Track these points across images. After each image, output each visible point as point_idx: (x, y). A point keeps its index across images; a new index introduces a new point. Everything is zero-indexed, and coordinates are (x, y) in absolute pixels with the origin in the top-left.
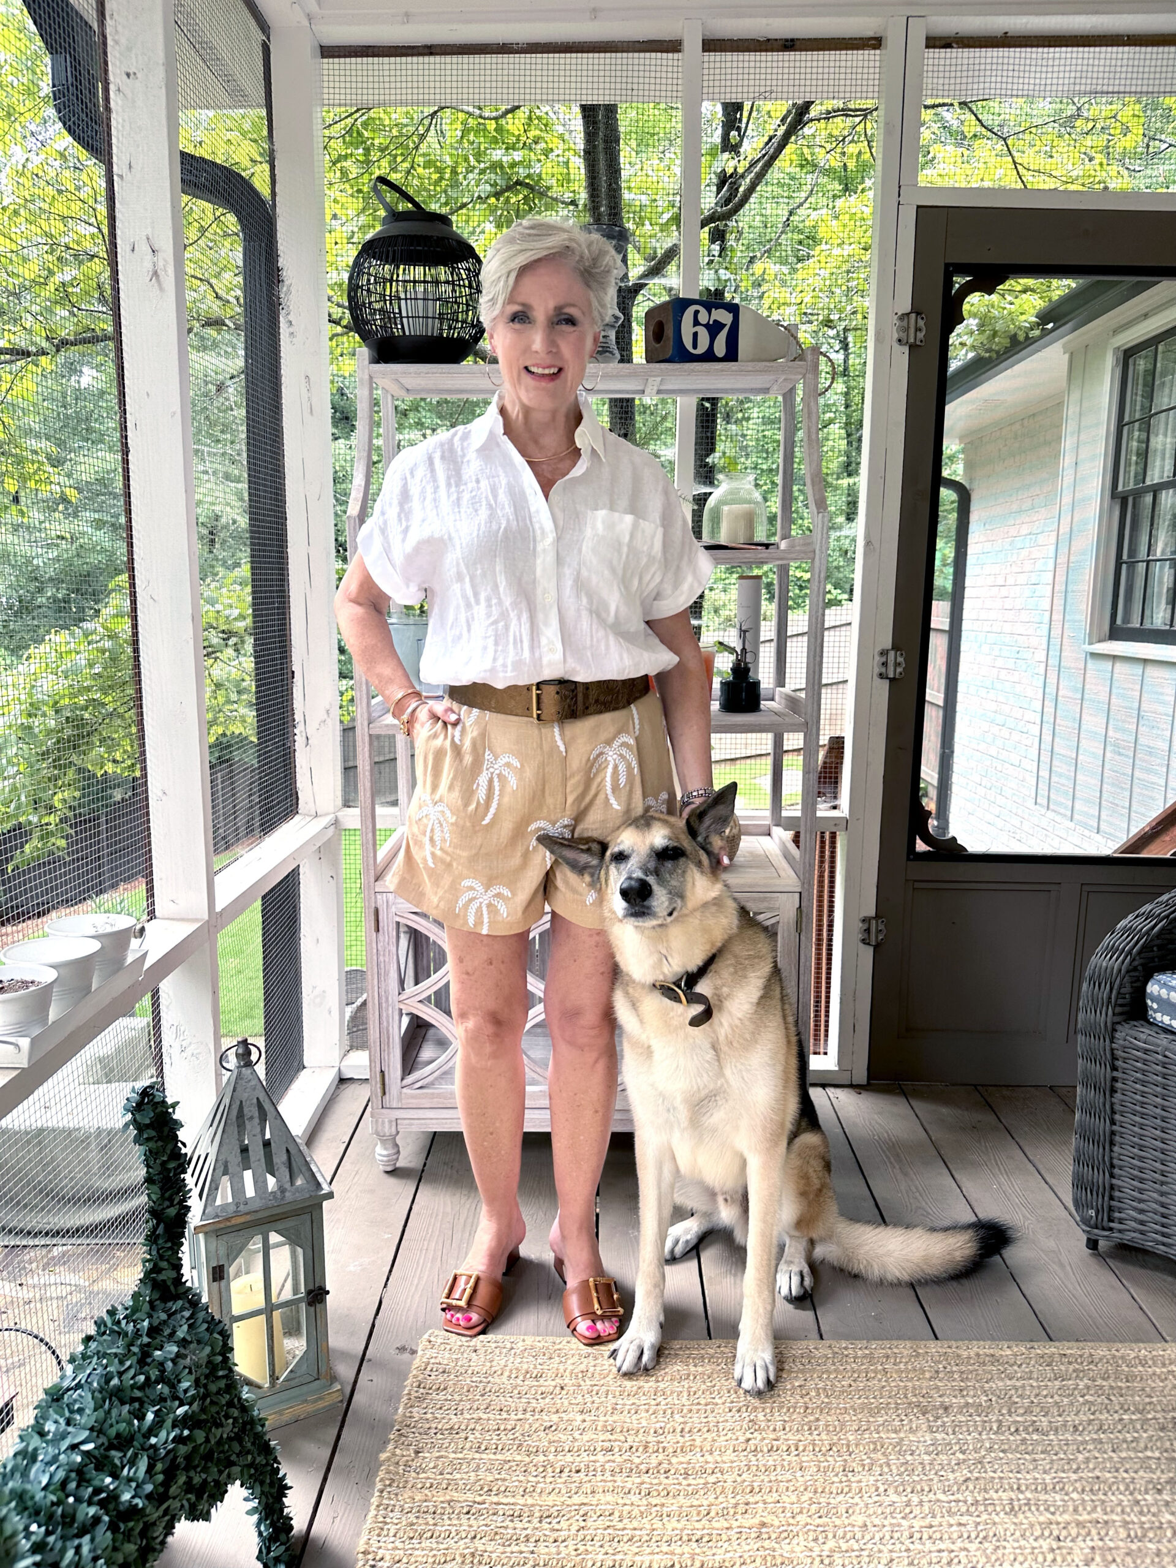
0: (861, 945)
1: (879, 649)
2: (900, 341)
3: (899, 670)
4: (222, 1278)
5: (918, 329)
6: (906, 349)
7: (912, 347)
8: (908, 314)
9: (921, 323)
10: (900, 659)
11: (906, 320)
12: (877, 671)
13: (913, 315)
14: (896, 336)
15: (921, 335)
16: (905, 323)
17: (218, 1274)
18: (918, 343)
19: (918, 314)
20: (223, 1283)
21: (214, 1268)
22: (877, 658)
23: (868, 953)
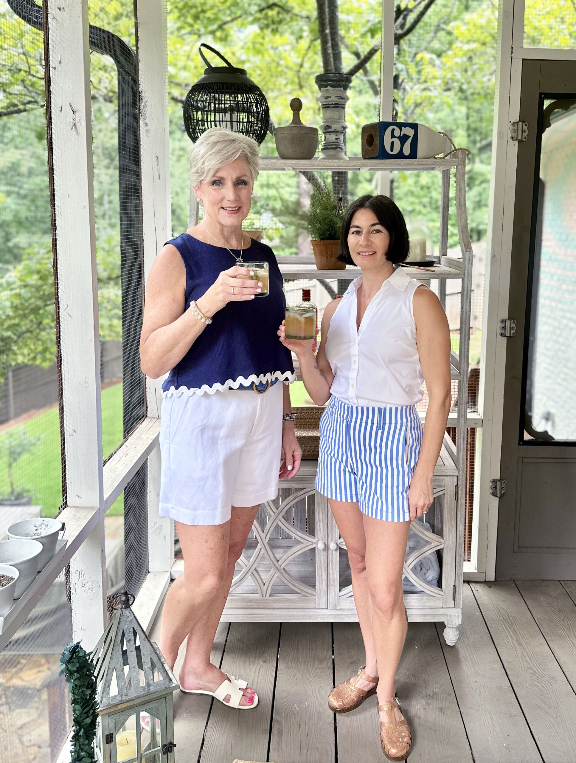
0: (492, 497)
1: (500, 319)
2: (512, 138)
3: (513, 331)
4: (111, 741)
5: (523, 131)
6: (516, 143)
7: (520, 142)
8: (517, 122)
9: (525, 128)
10: (513, 326)
11: (516, 126)
12: (499, 332)
14: (510, 135)
15: (525, 135)
17: (109, 739)
18: (524, 139)
19: (523, 122)
20: (112, 744)
21: (107, 736)
22: (499, 324)
23: (495, 502)
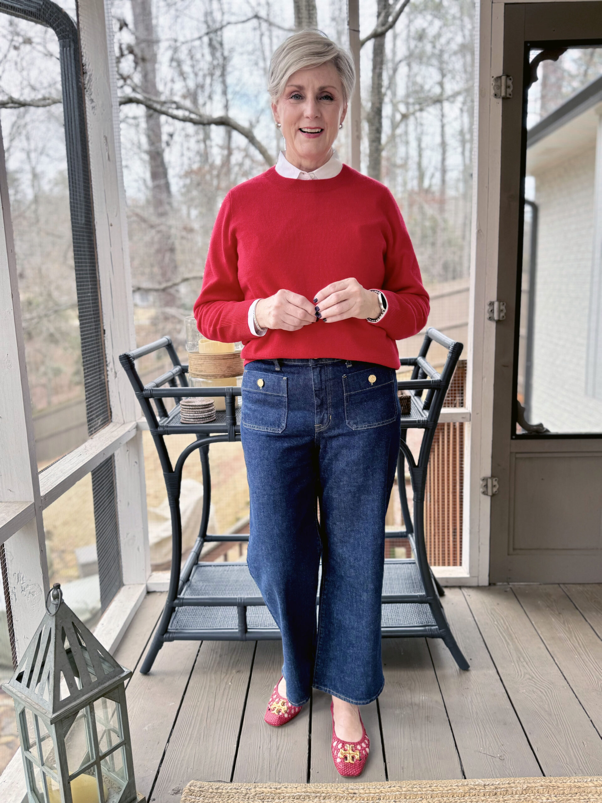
0: (483, 497)
1: (488, 302)
2: (496, 95)
3: (502, 314)
5: (507, 87)
6: (500, 101)
7: (504, 99)
8: (500, 77)
9: (510, 83)
10: (503, 307)
11: (499, 81)
12: (487, 316)
13: (504, 78)
14: (493, 92)
15: (510, 91)
16: (499, 83)
18: (508, 96)
19: (508, 76)
22: (487, 308)
23: (486, 502)
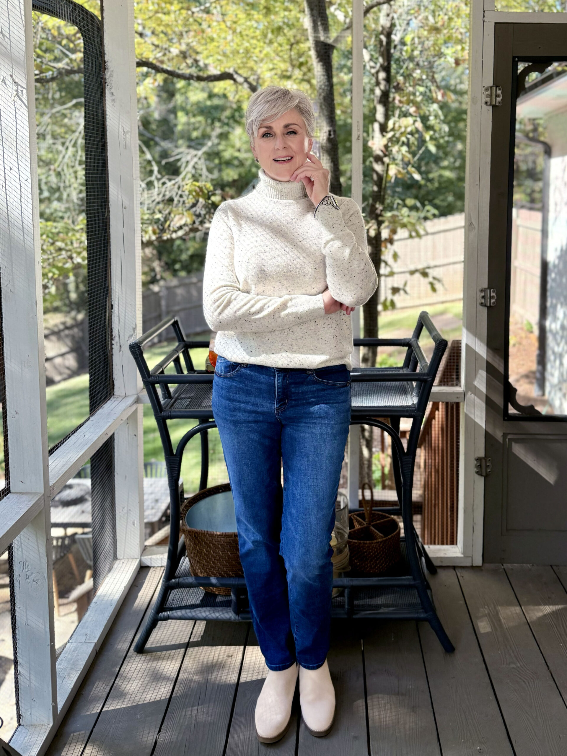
0: (477, 477)
1: (480, 288)
2: (486, 103)
3: (492, 301)
5: (497, 96)
6: (490, 108)
7: (494, 107)
8: (491, 87)
9: (499, 92)
10: (493, 294)
11: (490, 91)
12: (479, 302)
13: (494, 88)
14: (483, 101)
15: (499, 99)
16: (488, 93)
18: (498, 104)
19: (497, 87)
22: (479, 294)
